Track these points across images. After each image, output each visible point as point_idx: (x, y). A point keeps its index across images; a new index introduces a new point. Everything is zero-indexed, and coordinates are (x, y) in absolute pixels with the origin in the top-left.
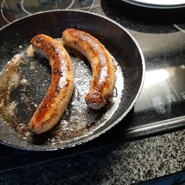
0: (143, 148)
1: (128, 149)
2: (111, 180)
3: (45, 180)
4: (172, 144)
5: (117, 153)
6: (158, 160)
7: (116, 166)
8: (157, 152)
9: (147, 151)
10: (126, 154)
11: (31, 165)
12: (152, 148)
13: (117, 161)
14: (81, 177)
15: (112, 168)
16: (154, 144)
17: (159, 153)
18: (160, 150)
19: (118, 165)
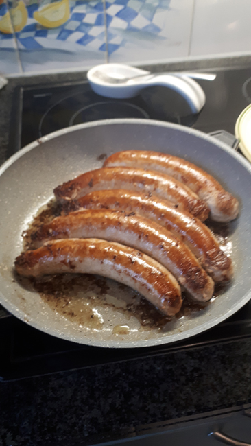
3: (125, 388)
11: (103, 365)
14: (178, 386)
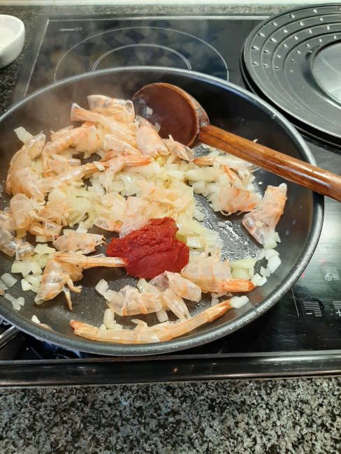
0: (269, 399)
1: (242, 395)
2: (198, 449)
3: (76, 423)
4: (326, 402)
5: (218, 398)
6: (294, 427)
7: (212, 424)
8: (296, 411)
9: (276, 406)
10: (236, 403)
11: (56, 387)
12: (286, 402)
13: (217, 414)
14: (144, 431)
15: (203, 425)
16: (294, 394)
17: (299, 415)
18: (303, 409)
19: (216, 423)
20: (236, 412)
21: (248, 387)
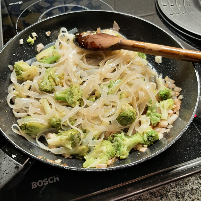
1: (190, 185)
5: (179, 191)
10: (189, 190)
13: (181, 199)
20: (190, 195)
21: (191, 180)
